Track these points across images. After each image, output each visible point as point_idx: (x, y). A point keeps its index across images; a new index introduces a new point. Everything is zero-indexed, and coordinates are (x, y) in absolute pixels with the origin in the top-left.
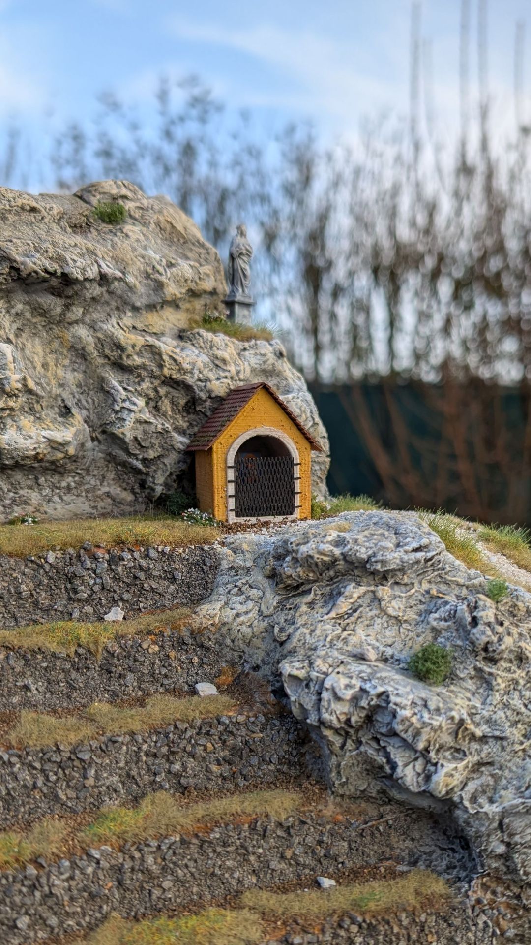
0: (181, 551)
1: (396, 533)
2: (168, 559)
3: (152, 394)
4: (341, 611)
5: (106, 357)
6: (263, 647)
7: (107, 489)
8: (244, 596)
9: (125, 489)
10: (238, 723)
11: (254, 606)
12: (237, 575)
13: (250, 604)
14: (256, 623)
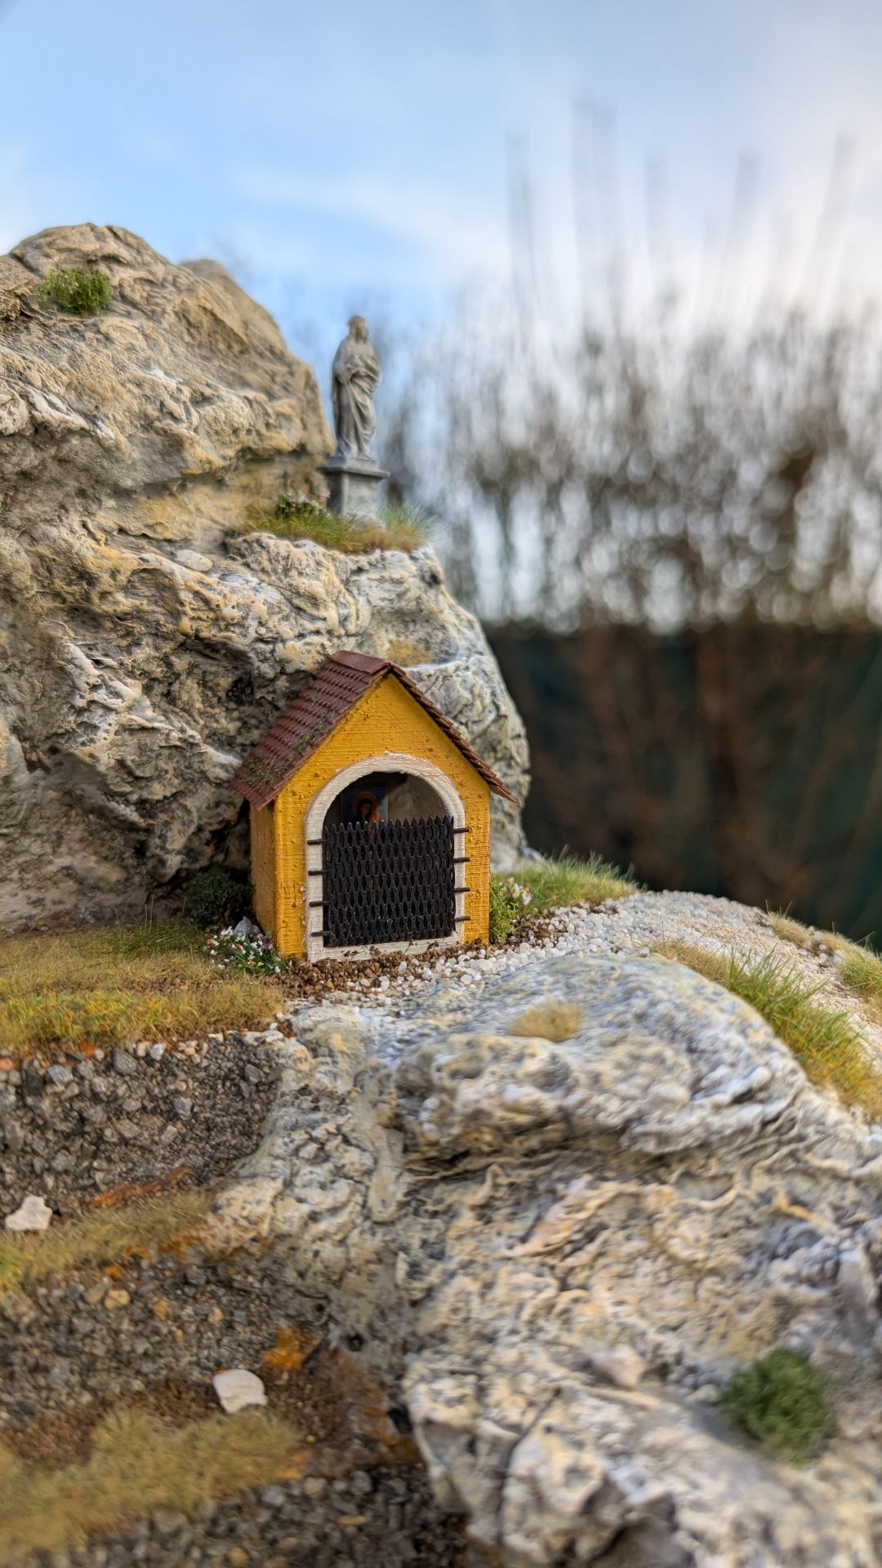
0: (191, 1051)
1: (691, 1050)
2: (161, 1070)
3: (158, 671)
4: (557, 1239)
5: (57, 595)
6: (371, 1293)
7: (66, 861)
8: (328, 1166)
9: (106, 858)
10: (305, 1498)
11: (352, 1193)
12: (316, 1109)
13: (343, 1189)
14: (354, 1236)
